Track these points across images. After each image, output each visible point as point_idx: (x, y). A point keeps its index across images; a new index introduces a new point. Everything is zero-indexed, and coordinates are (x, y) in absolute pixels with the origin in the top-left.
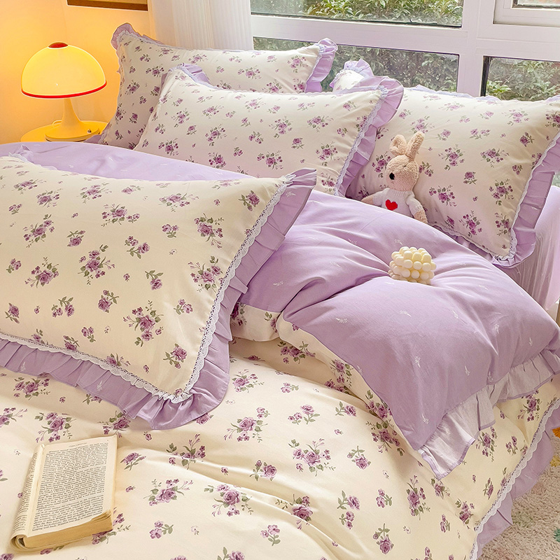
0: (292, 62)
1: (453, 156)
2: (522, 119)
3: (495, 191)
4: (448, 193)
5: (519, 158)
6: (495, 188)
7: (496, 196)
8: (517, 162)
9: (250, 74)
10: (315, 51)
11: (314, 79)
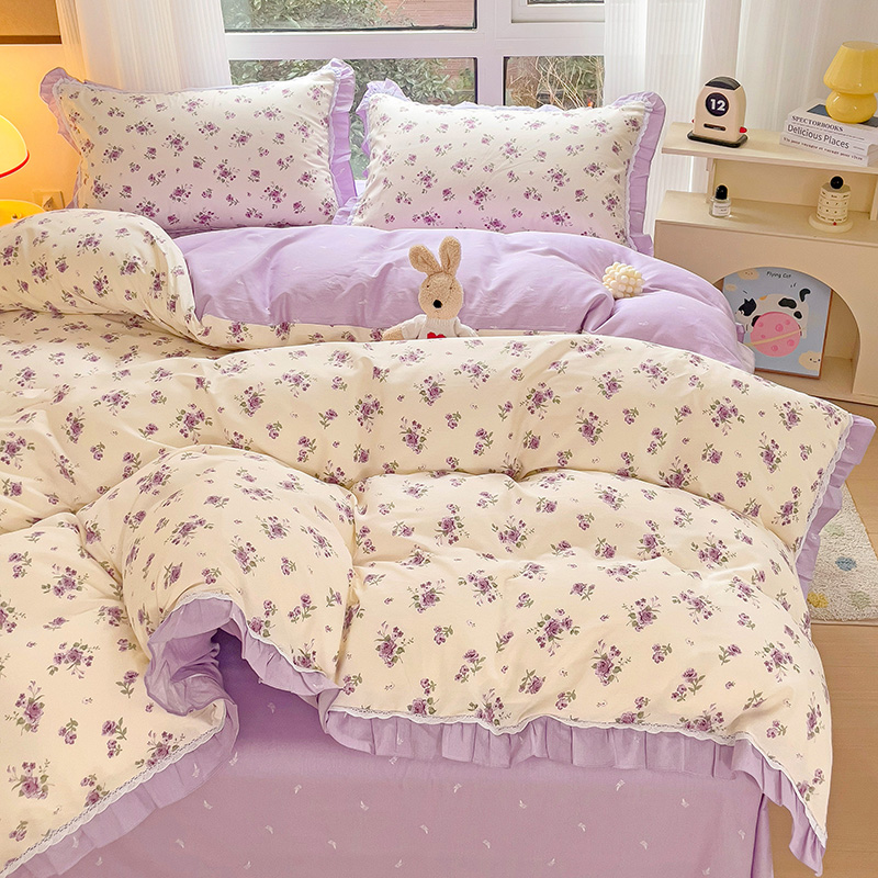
0: (312, 94)
1: (558, 177)
2: (607, 128)
3: (607, 204)
4: (562, 214)
5: (616, 168)
6: (606, 201)
7: (609, 208)
8: (616, 172)
9: (270, 115)
10: (330, 76)
11: (338, 109)
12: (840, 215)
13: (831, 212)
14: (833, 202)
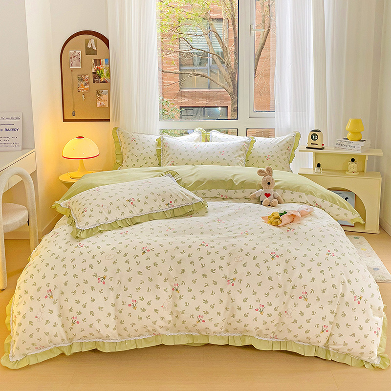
12: (355, 170)
13: (352, 169)
14: (352, 166)
